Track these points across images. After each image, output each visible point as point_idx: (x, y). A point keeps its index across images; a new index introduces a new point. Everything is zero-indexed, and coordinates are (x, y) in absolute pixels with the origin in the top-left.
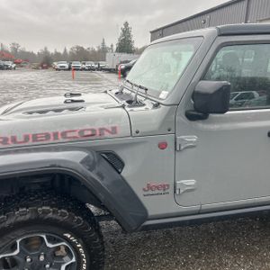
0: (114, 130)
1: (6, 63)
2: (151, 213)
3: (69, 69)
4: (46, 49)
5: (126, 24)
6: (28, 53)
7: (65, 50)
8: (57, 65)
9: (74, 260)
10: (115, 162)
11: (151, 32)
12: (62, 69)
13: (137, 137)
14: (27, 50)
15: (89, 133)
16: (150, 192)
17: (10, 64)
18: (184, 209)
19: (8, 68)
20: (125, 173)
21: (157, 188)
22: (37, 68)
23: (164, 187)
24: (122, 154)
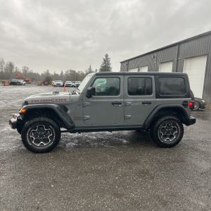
1: (19, 81)
2: (76, 125)
3: (63, 86)
4: (48, 71)
5: (107, 56)
6: (35, 74)
7: (62, 73)
8: (55, 83)
10: (66, 110)
11: (121, 63)
12: (59, 85)
13: (72, 102)
14: (34, 72)
17: (22, 81)
19: (20, 84)
20: (69, 112)
22: (41, 85)
24: (67, 107)
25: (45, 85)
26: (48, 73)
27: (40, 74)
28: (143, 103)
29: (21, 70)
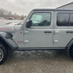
0: (11, 29)
1: (12, 18)
9: (1, 54)
14: (18, 15)
15: (6, 29)
16: (18, 42)
17: (13, 18)
18: (26, 47)
21: (20, 42)
22: (20, 20)
23: (22, 42)
25: (21, 19)
26: (23, 15)
27: (20, 16)
28: (67, 32)
29: (13, 14)
